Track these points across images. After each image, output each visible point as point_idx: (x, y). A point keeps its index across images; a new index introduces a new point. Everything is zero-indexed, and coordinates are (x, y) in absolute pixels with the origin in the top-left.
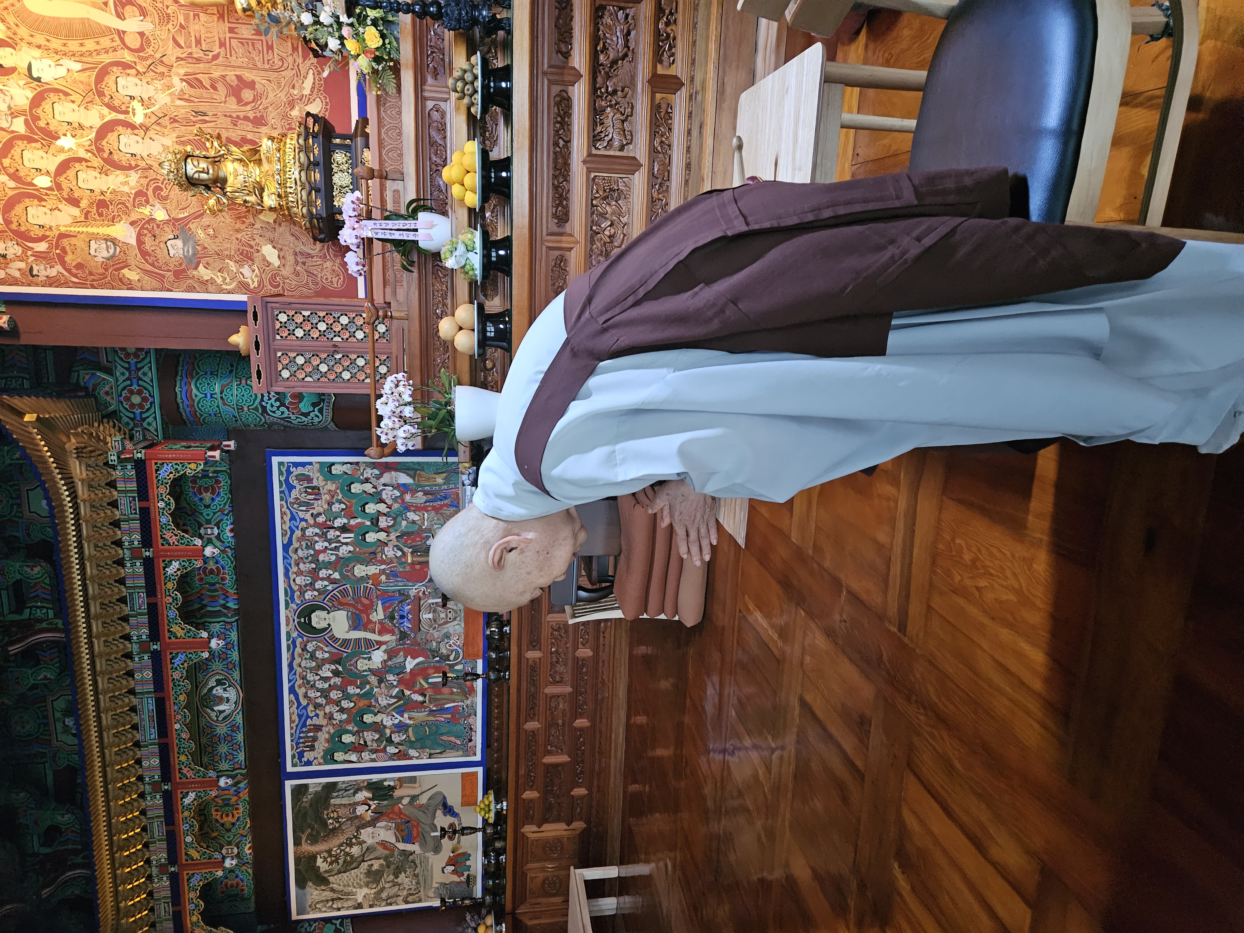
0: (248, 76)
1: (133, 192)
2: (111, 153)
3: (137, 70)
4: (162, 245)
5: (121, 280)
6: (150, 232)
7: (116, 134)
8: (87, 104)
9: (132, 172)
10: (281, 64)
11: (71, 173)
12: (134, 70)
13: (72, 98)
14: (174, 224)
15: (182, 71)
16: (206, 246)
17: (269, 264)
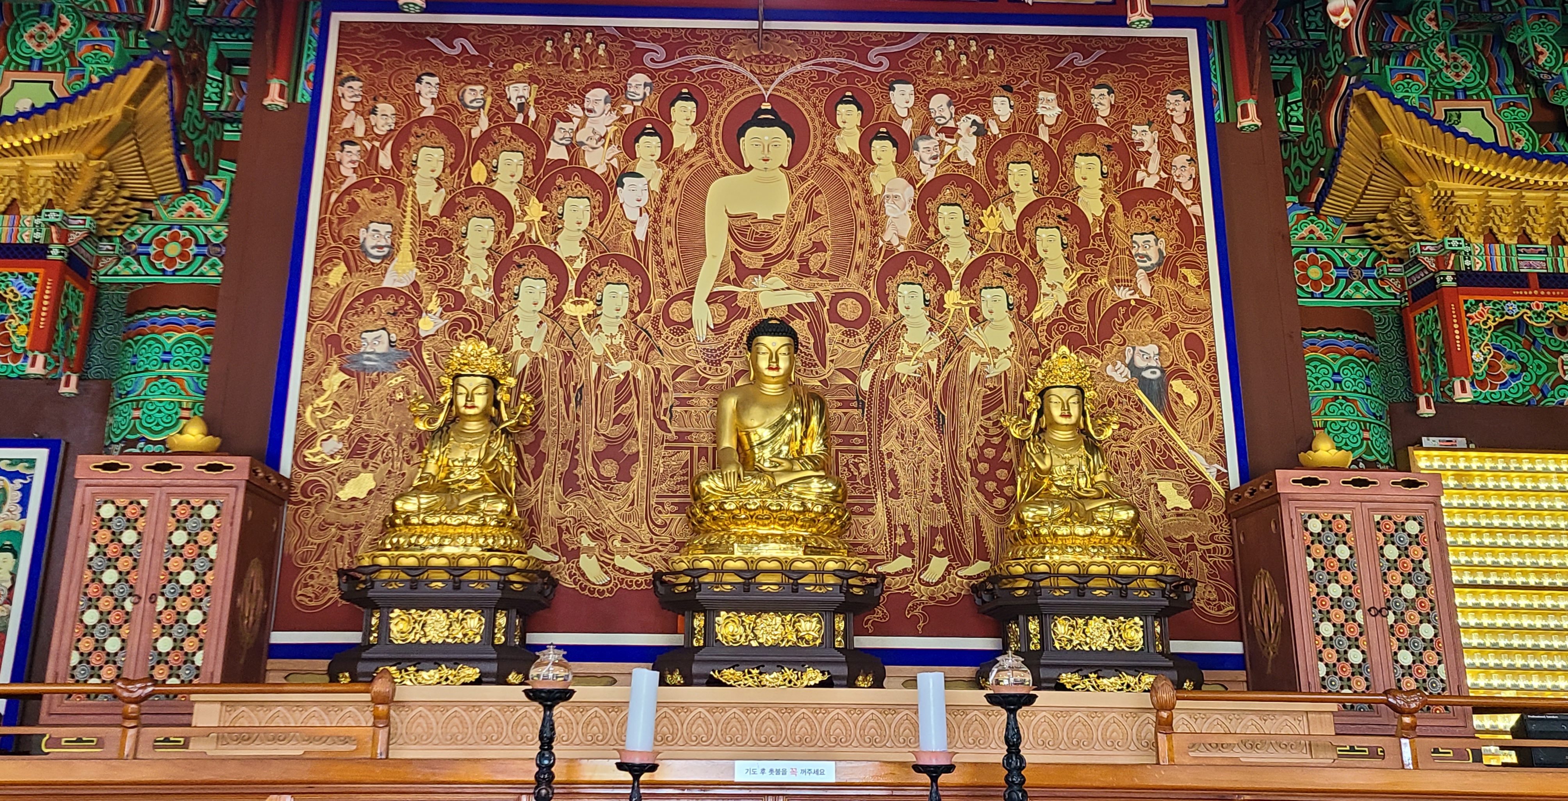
0: (638, 471)
1: (463, 291)
2: (520, 266)
3: (639, 313)
4: (381, 323)
5: (330, 260)
6: (401, 308)
7: (547, 275)
8: (588, 242)
9: (490, 292)
10: (659, 522)
11: (490, 210)
12: (638, 309)
13: (596, 223)
14: (412, 342)
15: (639, 375)
16: (377, 387)
17: (343, 483)
